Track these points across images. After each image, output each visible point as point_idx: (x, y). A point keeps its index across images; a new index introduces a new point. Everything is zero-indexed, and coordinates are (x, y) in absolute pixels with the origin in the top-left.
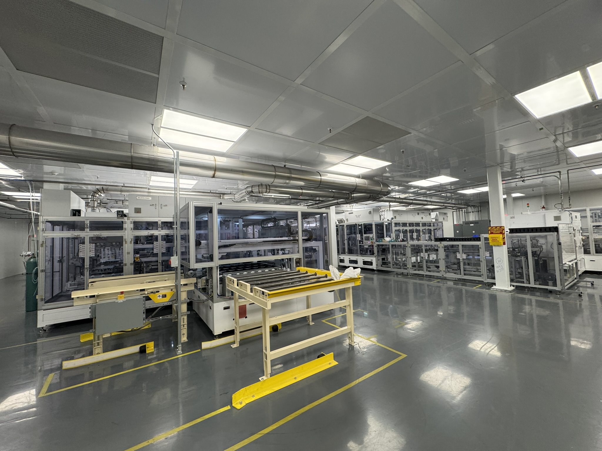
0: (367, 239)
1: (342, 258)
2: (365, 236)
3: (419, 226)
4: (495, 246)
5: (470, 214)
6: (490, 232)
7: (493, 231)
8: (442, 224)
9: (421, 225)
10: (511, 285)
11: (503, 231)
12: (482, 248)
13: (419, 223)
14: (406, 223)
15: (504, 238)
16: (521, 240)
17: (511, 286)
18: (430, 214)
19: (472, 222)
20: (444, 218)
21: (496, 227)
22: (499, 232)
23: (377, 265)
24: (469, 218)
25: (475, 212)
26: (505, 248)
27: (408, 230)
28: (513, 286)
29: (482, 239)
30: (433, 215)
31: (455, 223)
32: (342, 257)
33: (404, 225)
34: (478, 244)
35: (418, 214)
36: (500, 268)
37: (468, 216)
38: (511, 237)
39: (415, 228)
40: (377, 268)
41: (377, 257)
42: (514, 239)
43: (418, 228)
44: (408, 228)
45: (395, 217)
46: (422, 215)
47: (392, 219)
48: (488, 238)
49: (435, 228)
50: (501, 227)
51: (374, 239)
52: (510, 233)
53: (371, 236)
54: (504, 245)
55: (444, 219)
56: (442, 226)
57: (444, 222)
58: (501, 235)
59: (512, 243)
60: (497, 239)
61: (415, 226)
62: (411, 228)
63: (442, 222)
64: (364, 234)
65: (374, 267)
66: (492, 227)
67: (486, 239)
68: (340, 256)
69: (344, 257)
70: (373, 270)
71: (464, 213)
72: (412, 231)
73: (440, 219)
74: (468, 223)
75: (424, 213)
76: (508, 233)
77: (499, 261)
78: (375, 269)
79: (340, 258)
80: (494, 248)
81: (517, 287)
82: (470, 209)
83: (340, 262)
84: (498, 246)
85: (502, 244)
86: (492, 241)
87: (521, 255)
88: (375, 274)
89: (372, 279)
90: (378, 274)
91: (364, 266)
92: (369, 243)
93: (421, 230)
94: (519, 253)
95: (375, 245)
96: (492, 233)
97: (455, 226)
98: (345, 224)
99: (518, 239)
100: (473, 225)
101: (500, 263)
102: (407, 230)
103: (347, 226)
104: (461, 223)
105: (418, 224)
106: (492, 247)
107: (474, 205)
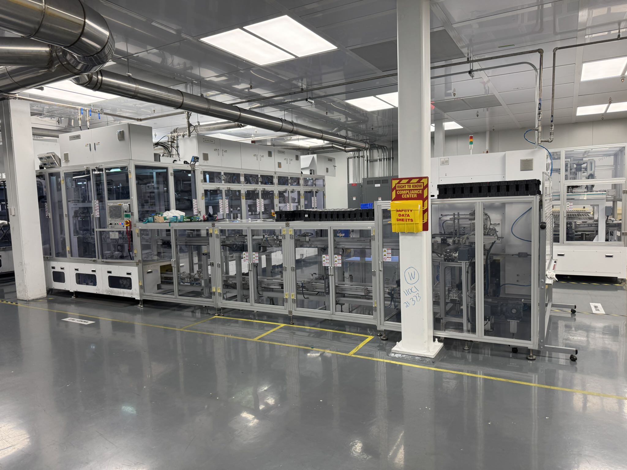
0: (117, 212)
1: (58, 269)
2: (111, 204)
3: (272, 183)
4: (403, 233)
5: (375, 163)
6: (394, 196)
7: (401, 192)
8: (324, 180)
9: (276, 181)
10: (434, 338)
11: (426, 191)
12: (376, 238)
13: (272, 177)
14: (238, 175)
15: (425, 211)
16: (459, 214)
17: (434, 341)
18: (297, 158)
19: (378, 180)
20: (327, 169)
21: (411, 179)
22: (414, 194)
23: (142, 287)
24: (373, 173)
25: (384, 159)
26: (426, 238)
27: (243, 192)
28: (440, 340)
29: (378, 214)
30: (306, 160)
31: (351, 182)
32: (58, 265)
33: (233, 178)
34: (369, 228)
35: (270, 154)
36: (413, 294)
37: (373, 168)
38: (441, 209)
39: (260, 187)
40: (141, 295)
41: (141, 265)
42: (444, 213)
43: (268, 188)
44: (243, 188)
45: (206, 157)
46: (277, 158)
47: (196, 159)
48: (390, 211)
49: (308, 189)
50: (421, 179)
51: (132, 214)
52: (439, 197)
53: (124, 204)
54: (425, 232)
55: (327, 171)
56: (324, 186)
57: (327, 178)
58: (419, 204)
59: (442, 224)
60: (409, 213)
61: (262, 183)
62: (251, 187)
63: (324, 177)
64: (109, 199)
65: (134, 292)
66: (401, 179)
67: (386, 214)
68: (53, 264)
69: (62, 264)
70: (132, 301)
71: (366, 162)
72: (251, 195)
73: (320, 171)
74: (371, 181)
75: (283, 152)
76: (436, 197)
77: (412, 277)
78: (137, 298)
79: (53, 268)
80: (401, 238)
81: (448, 343)
82: (377, 154)
83: (55, 280)
84: (411, 233)
85: (421, 227)
86: (398, 220)
87: (460, 258)
88: (138, 312)
89: (130, 328)
90: (145, 313)
91: (111, 292)
92: (120, 225)
93: (276, 193)
94: (456, 250)
95: (136, 231)
96: (399, 198)
97: (351, 188)
98: (63, 168)
99: (454, 215)
100: (379, 185)
101: (413, 281)
102: (239, 191)
103: (67, 175)
104: (361, 181)
105: (268, 179)
106: (397, 235)
107: (383, 147)
